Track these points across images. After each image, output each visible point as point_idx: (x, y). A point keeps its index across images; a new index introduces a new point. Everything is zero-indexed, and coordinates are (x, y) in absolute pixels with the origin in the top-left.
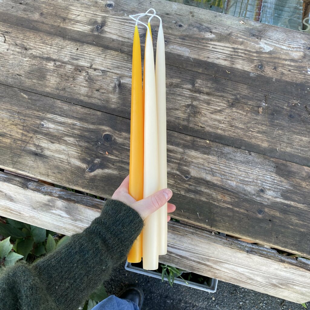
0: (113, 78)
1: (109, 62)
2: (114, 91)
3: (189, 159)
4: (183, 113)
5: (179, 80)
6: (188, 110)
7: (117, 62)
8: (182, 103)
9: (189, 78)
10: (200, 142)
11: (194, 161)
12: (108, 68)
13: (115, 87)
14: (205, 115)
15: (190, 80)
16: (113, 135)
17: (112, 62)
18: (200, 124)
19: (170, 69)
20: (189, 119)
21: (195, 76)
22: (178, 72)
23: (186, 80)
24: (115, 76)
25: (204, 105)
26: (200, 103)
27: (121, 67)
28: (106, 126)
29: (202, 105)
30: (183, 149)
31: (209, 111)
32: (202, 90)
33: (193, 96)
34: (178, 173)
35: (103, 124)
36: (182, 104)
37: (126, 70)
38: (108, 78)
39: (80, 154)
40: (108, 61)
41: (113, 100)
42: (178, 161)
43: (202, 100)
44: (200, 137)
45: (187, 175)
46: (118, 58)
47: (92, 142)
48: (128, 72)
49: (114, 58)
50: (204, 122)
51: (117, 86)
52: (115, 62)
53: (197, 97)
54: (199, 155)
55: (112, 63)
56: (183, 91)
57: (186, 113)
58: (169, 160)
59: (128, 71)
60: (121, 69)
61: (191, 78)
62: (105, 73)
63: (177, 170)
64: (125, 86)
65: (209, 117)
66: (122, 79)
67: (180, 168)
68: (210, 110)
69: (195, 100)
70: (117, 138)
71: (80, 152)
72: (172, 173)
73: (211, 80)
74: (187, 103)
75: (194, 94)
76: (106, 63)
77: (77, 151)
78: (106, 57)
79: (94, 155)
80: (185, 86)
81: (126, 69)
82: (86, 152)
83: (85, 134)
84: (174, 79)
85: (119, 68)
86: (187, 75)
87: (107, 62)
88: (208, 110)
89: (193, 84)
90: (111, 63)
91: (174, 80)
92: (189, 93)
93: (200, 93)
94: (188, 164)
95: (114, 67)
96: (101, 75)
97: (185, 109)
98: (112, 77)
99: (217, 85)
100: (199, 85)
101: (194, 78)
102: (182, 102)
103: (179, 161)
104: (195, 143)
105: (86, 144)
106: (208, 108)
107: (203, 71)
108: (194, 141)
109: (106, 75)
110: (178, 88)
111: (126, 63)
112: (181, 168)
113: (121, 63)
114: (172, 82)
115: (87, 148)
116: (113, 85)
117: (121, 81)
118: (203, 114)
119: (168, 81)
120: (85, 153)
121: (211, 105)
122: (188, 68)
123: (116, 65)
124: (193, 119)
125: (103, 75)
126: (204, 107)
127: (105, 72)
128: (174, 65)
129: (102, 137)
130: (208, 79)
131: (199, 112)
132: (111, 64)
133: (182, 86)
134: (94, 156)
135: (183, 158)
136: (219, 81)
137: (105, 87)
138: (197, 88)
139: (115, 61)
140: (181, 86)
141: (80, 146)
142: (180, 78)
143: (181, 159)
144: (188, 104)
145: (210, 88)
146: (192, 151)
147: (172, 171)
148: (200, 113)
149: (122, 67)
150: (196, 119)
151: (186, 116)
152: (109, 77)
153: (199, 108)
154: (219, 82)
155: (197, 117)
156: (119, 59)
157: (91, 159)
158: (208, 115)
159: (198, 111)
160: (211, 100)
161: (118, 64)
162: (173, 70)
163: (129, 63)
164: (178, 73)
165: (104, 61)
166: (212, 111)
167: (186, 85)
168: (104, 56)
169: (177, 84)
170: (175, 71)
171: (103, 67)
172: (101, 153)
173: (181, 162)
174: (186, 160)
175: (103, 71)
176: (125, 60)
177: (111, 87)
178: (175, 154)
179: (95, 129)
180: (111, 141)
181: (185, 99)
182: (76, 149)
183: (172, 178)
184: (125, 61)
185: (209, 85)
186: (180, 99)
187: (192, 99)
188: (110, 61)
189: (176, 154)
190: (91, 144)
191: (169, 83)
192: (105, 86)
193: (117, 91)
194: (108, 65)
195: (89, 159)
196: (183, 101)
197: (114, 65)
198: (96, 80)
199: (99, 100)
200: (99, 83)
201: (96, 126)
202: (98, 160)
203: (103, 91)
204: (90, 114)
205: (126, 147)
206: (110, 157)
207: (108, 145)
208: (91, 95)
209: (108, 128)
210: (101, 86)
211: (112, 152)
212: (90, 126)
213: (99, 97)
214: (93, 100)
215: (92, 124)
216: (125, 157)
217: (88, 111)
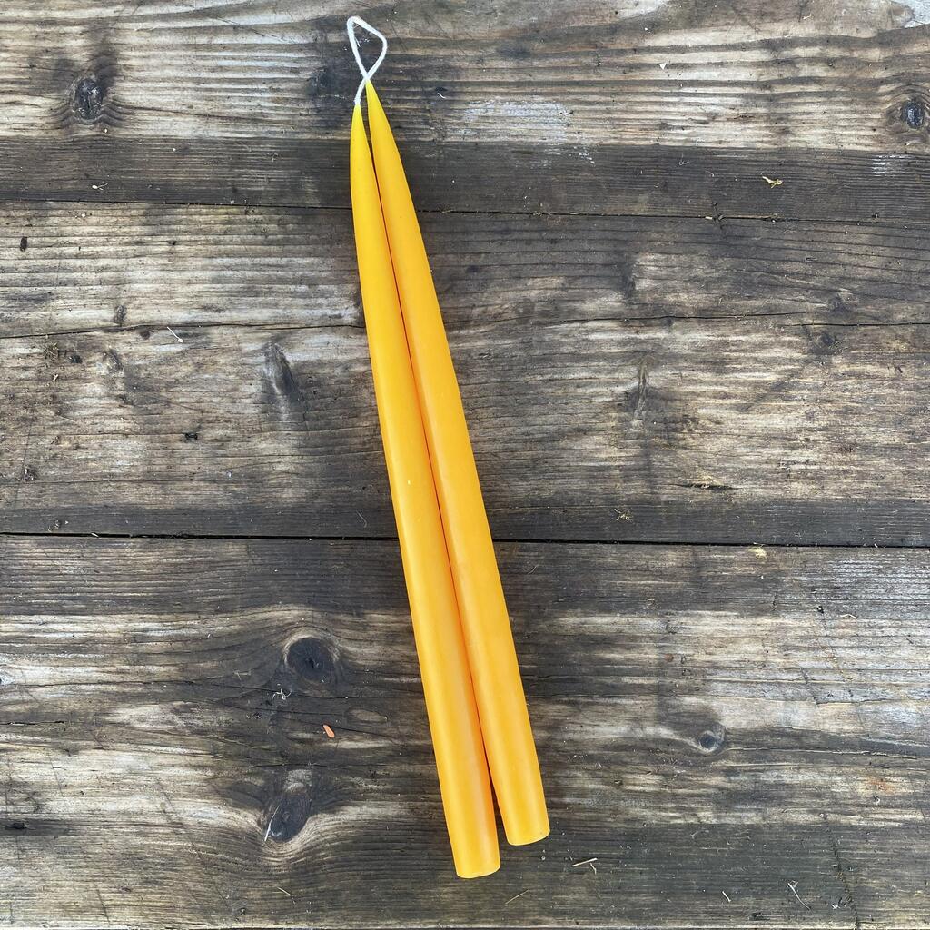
0: (247, 355)
2: (271, 419)
4: (616, 445)
5: (556, 282)
6: (636, 422)
7: (239, 261)
8: (597, 395)
9: (600, 258)
12: (206, 308)
13: (268, 399)
14: (718, 423)
15: (605, 265)
16: (329, 635)
17: (215, 268)
18: (706, 478)
19: (500, 232)
20: (649, 466)
21: (625, 242)
22: (542, 240)
23: (590, 272)
24: (250, 341)
25: (701, 375)
26: (680, 369)
27: (264, 287)
28: (285, 603)
29: (694, 382)
30: (662, 616)
31: (729, 401)
32: (674, 304)
33: (638, 348)
34: (664, 732)
35: (270, 600)
36: (601, 400)
37: (293, 294)
38: (221, 359)
39: (212, 767)
40: (196, 269)
41: (280, 468)
42: (654, 680)
43: (685, 358)
44: (720, 540)
45: (709, 732)
46: (235, 238)
47: (245, 697)
48: (307, 301)
49: (217, 243)
50: (719, 461)
51: (278, 391)
52: (228, 268)
53: (657, 344)
54: (735, 629)
55: (214, 274)
56: (588, 332)
57: (626, 437)
58: (613, 687)
59: (304, 296)
60: (270, 292)
61: (607, 252)
62: (197, 335)
63: (660, 720)
64: (314, 379)
65: (737, 431)
66: (291, 347)
67: (669, 706)
68: (735, 396)
69: (655, 365)
70: (351, 649)
71: (209, 761)
72: (642, 740)
73: (701, 243)
74: (621, 389)
75: (642, 336)
76: (190, 283)
77: (194, 760)
78: (178, 248)
79: (276, 755)
80: (590, 306)
81: (292, 288)
82: (232, 751)
83: (203, 670)
84: (530, 283)
85: (257, 294)
86: (586, 246)
87: (188, 275)
88: (726, 396)
89: (626, 286)
90: (208, 274)
91: (532, 288)
92: (618, 336)
93: (670, 324)
94: (699, 679)
95: (231, 293)
96: (183, 354)
97: (620, 420)
98: (240, 349)
99: (736, 261)
100: (655, 284)
101: (619, 253)
102: (598, 390)
103: (658, 674)
104: (704, 574)
105: (223, 716)
106: (720, 388)
107: (656, 204)
108: (700, 566)
109: (206, 342)
110: (560, 323)
111: (282, 255)
112: (673, 707)
113: (257, 261)
114: (527, 300)
115: (231, 733)
116: (254, 388)
117: (289, 358)
118: (708, 424)
119: (509, 300)
120: (231, 757)
121: (735, 370)
122: (580, 209)
123: (243, 280)
124: (666, 459)
125: (194, 350)
126: (704, 388)
127: (197, 331)
128: (514, 210)
129: (282, 661)
130: (686, 238)
131: (685, 420)
132: (215, 280)
133: (577, 305)
134: (274, 761)
135: (670, 659)
136: (741, 237)
137: (221, 411)
138: (648, 299)
139: (227, 261)
140: (572, 311)
141: (201, 732)
142: (554, 268)
143: (662, 669)
144: (626, 393)
145: (707, 284)
146: (702, 617)
147: (639, 733)
148: (693, 420)
149: (269, 280)
150: (682, 453)
151: (634, 451)
152: (224, 351)
153: (680, 400)
154: (744, 242)
155: (682, 443)
157: (267, 780)
158: (730, 418)
159: (679, 415)
160: (727, 344)
161: (249, 274)
162: (516, 235)
163: (295, 255)
164: (541, 246)
166: (743, 397)
167: (595, 296)
168: (165, 248)
169: (553, 301)
170: (526, 235)
171: (178, 306)
172: (302, 741)
173: (668, 680)
174: (688, 666)
175: (188, 330)
176: (271, 243)
177: (248, 401)
178: (629, 648)
179: (239, 634)
180: (330, 666)
181: (610, 372)
182: (186, 751)
184: (275, 248)
185: (699, 272)
186: (584, 374)
187: (639, 363)
189: (634, 648)
190: (245, 709)
191: (515, 309)
192: (219, 403)
193: (284, 416)
194: (198, 287)
195: (259, 782)
196: (600, 384)
197: (227, 280)
198: (169, 386)
199: (215, 481)
200: (184, 397)
201: (238, 617)
202: (300, 773)
203: (219, 433)
204: (195, 563)
205: (404, 680)
206: (346, 744)
207: (324, 693)
208: (169, 467)
209: (296, 613)
210: (202, 412)
211: (350, 718)
212: (210, 623)
213: (208, 468)
214: (186, 489)
215: (218, 612)
216: (412, 725)
217: (179, 554)
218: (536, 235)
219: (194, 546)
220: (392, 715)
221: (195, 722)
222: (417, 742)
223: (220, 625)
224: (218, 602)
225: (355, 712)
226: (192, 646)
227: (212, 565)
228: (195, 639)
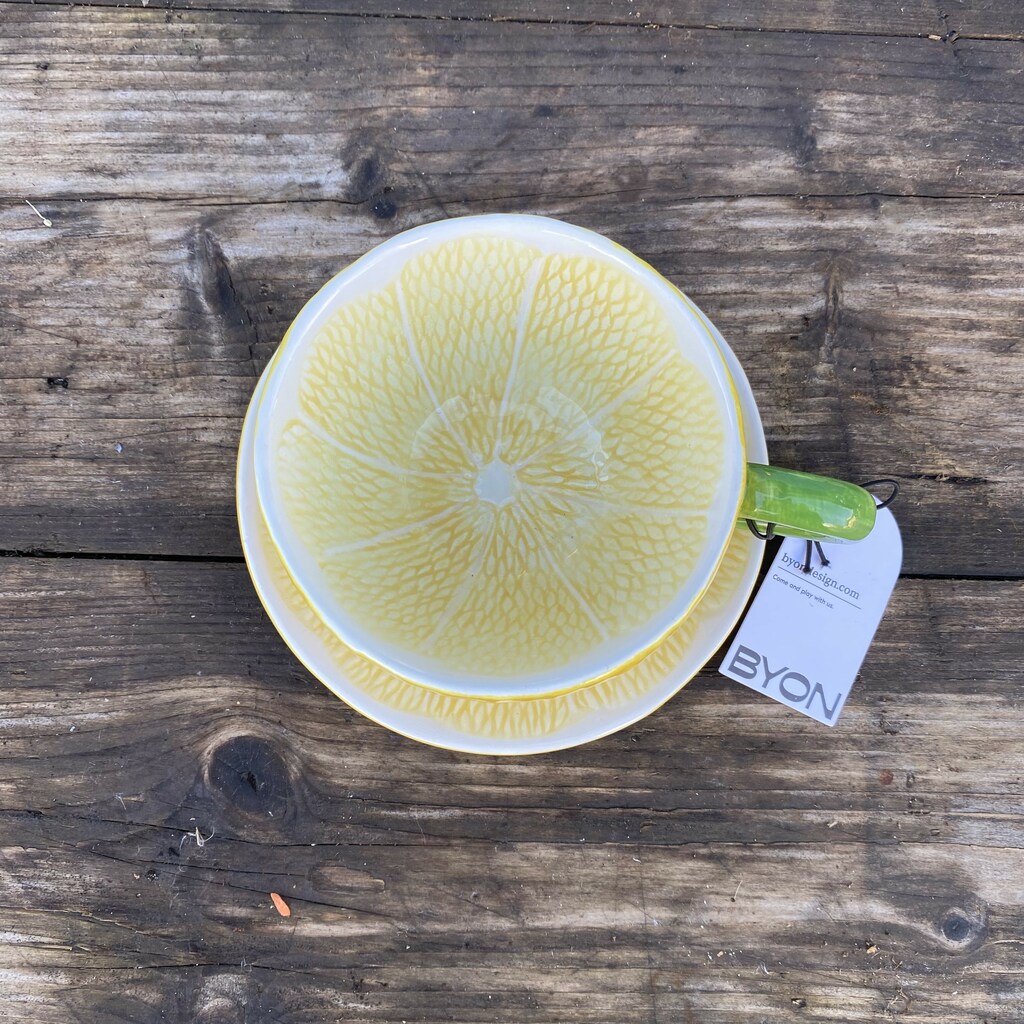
0: (157, 247)
1: (84, 116)
2: (193, 356)
3: (940, 776)
4: (789, 404)
5: (684, 133)
6: (822, 368)
7: (150, 95)
8: (755, 320)
9: (756, 98)
10: (978, 608)
11: (977, 776)
12: (93, 171)
13: (190, 320)
14: (961, 371)
15: (765, 109)
16: (284, 733)
17: (112, 106)
18: (943, 464)
19: (592, 54)
20: (846, 442)
21: (797, 74)
22: (660, 67)
23: (741, 120)
24: (165, 224)
25: (930, 291)
26: (895, 280)
27: (192, 138)
28: (208, 673)
29: (918, 301)
30: (872, 703)
31: (977, 335)
32: (882, 174)
33: (823, 243)
34: (881, 911)
35: (179, 668)
36: (760, 329)
37: (239, 149)
38: (115, 254)
39: (67, 969)
40: (79, 108)
41: (208, 438)
42: (860, 817)
43: (902, 261)
44: (970, 569)
45: (957, 911)
46: (148, 59)
47: (133, 840)
48: (263, 161)
49: (116, 67)
50: (964, 435)
51: (207, 307)
52: (134, 106)
53: (856, 238)
54: (1000, 724)
55: (110, 116)
56: (739, 216)
57: (806, 392)
58: (788, 828)
59: (258, 152)
60: (202, 145)
61: (770, 89)
62: (74, 215)
63: (870, 888)
64: (270, 288)
65: (993, 385)
66: (232, 234)
67: (886, 864)
68: (988, 327)
69: (853, 273)
70: (323, 757)
71: (64, 958)
72: (840, 924)
73: (922, 78)
74: (796, 311)
75: (829, 225)
76: (68, 130)
77: (35, 956)
78: (51, 74)
79: (184, 946)
80: (740, 174)
81: (240, 139)
82: (105, 940)
83: (61, 790)
84: (640, 134)
85: (180, 149)
86: (734, 79)
87: (65, 117)
88: (972, 326)
89: (800, 141)
90: (101, 116)
91: (644, 143)
92: (789, 224)
93: (875, 205)
94: (938, 816)
95: (136, 147)
96: (50, 245)
97: (794, 363)
98: (147, 239)
99: (981, 107)
100: (849, 141)
101: (789, 90)
102: (758, 312)
103: (866, 807)
104: (945, 628)
105: (93, 874)
106: (962, 314)
107: (847, 14)
108: (936, 616)
109: (91, 227)
110: (691, 200)
111: (224, 86)
112: (893, 865)
113: (183, 95)
114: (634, 163)
115: (106, 906)
116: (167, 303)
117: (228, 252)
118: (943, 371)
119: (605, 161)
120: (103, 949)
121: (986, 284)
122: (723, 19)
123: (157, 127)
124: (876, 430)
125: (69, 239)
126: (936, 312)
127: (77, 207)
128: (615, 18)
129: (199, 778)
130: (899, 70)
131: (905, 364)
132: (109, 127)
133: (720, 171)
134: (181, 957)
135: (888, 780)
136: (987, 69)
137: (110, 341)
138: (838, 165)
139: (131, 95)
140: (711, 182)
141: (51, 904)
142: (681, 111)
143: (872, 796)
144: (805, 318)
145: (935, 144)
146: (940, 704)
147: (835, 913)
148: (919, 364)
149: (202, 126)
150: (902, 422)
151: (819, 417)
152: (120, 241)
153: (897, 332)
154: (993, 77)
155: (901, 404)
156: (161, 67)
157: (167, 993)
158: (983, 364)
159: (896, 356)
160: (972, 240)
161: (168, 116)
162: (616, 60)
163: (246, 86)
164: (662, 77)
165: (44, 118)
166: (1001, 327)
167: (749, 157)
168: (30, 73)
169: (678, 164)
170: (633, 60)
171: (47, 166)
172: (231, 922)
173: (883, 818)
174: (919, 792)
175: (62, 207)
176: (207, 67)
177: (156, 324)
178: (815, 760)
179: (125, 727)
180: (286, 789)
181: (776, 282)
182: (23, 938)
183: (846, 968)
184: (213, 76)
185: (920, 122)
186: (733, 286)
187: (824, 269)
188: (93, 107)
189: (824, 758)
190: (131, 862)
191: (615, 178)
192: (107, 328)
193: (217, 350)
194: (82, 137)
195: (152, 997)
196: (760, 302)
197: (131, 126)
198: (24, 298)
199: (93, 460)
200: (49, 316)
201: (126, 698)
202: (226, 980)
203: (104, 377)
204: (53, 600)
205: (417, 814)
206: (311, 929)
207: (275, 836)
208: (17, 434)
209: (226, 691)
210: (78, 341)
211: (318, 882)
212: (76, 707)
213: (81, 437)
214: (44, 472)
215: (89, 687)
216: (431, 896)
217: (26, 585)
218: (650, 60)
219: (53, 570)
220: (394, 877)
221: (42, 884)
222: (438, 927)
223: (92, 711)
224: (91, 670)
225: (327, 871)
226: (42, 747)
227: (82, 605)
228: (47, 735)
